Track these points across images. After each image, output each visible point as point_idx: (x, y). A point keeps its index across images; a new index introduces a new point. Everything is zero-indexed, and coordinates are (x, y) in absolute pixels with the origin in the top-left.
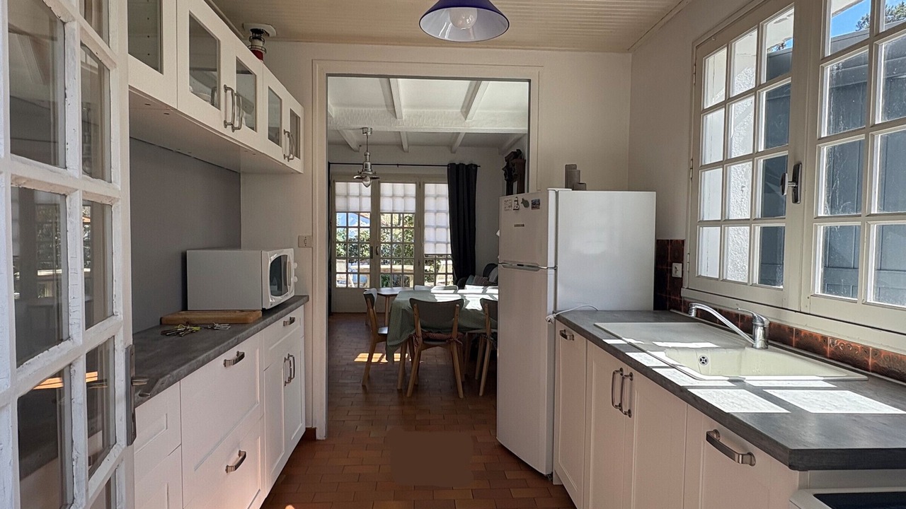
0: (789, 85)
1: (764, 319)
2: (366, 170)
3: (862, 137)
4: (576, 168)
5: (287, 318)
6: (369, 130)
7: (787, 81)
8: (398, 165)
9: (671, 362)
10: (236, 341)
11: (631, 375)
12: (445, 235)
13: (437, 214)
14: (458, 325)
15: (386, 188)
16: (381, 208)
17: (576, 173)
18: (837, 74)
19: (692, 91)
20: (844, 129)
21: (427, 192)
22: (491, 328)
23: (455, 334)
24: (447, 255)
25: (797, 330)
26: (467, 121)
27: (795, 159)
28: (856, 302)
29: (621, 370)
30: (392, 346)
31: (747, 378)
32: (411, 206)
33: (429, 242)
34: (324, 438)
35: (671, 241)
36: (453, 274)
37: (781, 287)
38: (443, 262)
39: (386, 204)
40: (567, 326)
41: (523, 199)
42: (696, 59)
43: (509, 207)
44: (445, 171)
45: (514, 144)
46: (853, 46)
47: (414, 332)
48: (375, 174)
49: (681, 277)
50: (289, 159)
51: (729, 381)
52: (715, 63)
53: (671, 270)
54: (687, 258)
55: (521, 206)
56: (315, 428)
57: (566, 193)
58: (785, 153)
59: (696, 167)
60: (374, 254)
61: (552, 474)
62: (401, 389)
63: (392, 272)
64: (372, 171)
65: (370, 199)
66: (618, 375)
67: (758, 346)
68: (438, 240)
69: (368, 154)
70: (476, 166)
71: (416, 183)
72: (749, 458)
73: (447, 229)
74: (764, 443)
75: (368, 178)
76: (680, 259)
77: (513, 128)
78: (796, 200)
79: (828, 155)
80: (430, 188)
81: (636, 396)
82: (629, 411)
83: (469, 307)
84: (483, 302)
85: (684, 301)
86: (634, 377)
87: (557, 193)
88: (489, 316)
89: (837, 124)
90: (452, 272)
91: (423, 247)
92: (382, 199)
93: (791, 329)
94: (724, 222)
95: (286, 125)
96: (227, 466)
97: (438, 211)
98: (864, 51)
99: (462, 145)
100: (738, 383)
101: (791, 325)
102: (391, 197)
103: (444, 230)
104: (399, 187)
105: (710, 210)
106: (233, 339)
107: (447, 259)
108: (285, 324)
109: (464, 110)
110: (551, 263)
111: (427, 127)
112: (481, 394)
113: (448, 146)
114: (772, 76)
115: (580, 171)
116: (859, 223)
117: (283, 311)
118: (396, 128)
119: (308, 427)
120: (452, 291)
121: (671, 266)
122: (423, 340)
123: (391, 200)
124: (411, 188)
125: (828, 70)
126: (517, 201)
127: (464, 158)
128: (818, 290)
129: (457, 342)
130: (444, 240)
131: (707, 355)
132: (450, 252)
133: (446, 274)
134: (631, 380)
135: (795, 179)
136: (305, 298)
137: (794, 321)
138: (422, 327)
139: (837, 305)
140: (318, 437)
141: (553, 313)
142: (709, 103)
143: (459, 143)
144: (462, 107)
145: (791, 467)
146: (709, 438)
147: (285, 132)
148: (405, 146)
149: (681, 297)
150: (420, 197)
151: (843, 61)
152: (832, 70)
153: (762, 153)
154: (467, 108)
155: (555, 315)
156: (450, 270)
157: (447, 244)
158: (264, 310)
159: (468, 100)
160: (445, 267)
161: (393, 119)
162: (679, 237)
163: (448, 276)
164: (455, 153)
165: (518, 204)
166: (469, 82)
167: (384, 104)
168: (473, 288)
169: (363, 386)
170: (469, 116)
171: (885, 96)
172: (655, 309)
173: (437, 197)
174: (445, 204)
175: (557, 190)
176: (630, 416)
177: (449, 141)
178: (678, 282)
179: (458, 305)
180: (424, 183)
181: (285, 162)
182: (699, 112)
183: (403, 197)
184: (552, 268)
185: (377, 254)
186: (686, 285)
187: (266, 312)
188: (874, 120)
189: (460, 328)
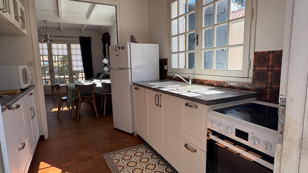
0: (194, 13)
1: (191, 77)
2: (47, 37)
3: (212, 27)
4: (134, 36)
5: (29, 93)
6: (47, 21)
7: (194, 12)
8: (58, 37)
9: (172, 89)
10: (16, 100)
11: (161, 95)
12: (81, 63)
13: (77, 56)
14: (94, 93)
15: (54, 46)
16: (53, 54)
17: (134, 38)
18: (206, 11)
19: (168, 13)
20: (208, 25)
21: (71, 47)
22: (106, 93)
23: (93, 96)
24: (82, 71)
25: (198, 79)
26: (88, 20)
27: (197, 33)
28: (212, 70)
29: (157, 94)
30: (69, 103)
31: (191, 90)
32: (66, 53)
33: (74, 66)
34: (48, 138)
35: (163, 59)
36: (85, 78)
37: (194, 69)
38: (80, 74)
39: (55, 52)
40: (137, 86)
41: (118, 46)
42: (169, 3)
43: (113, 49)
44: (78, 39)
45: (105, 30)
46: (208, 4)
47: (78, 96)
48: (51, 39)
49: (167, 69)
50: (22, 29)
51: (187, 91)
52: (174, 5)
53: (164, 68)
54: (168, 64)
55: (118, 49)
56: (44, 135)
57: (133, 44)
58: (194, 32)
59: (170, 37)
60: (52, 72)
61: (134, 133)
62: (74, 118)
63: (60, 79)
64: (50, 38)
65: (47, 50)
66: (156, 96)
67: (190, 84)
68: (78, 65)
69: (48, 31)
70: (90, 38)
71: (67, 44)
72: (196, 107)
73: (81, 61)
74: (201, 101)
75: (49, 41)
76: (166, 64)
77: (106, 24)
78: (197, 45)
79: (204, 33)
80: (73, 46)
81: (162, 101)
82: (161, 106)
83: (97, 86)
84: (102, 84)
85: (168, 76)
86: (162, 96)
87: (130, 44)
88: (105, 89)
89: (206, 24)
90: (84, 77)
91: (72, 68)
92: (52, 50)
93: (197, 79)
94: (178, 52)
95: (20, 14)
96: (19, 148)
97: (77, 55)
98: (212, 5)
99: (85, 30)
100: (190, 92)
101: (197, 78)
102: (57, 49)
103: (80, 62)
104: (60, 45)
105: (174, 49)
106: (15, 99)
107: (82, 72)
108: (29, 95)
109: (87, 16)
110: (129, 67)
111: (72, 21)
112: (104, 115)
113: (79, 30)
114: (190, 10)
115: (135, 37)
116: (212, 50)
117: (28, 90)
118: (59, 21)
119: (41, 135)
120: (89, 82)
121: (164, 66)
122: (81, 99)
123: (57, 50)
124: (65, 46)
125: (204, 9)
126: (116, 47)
127: (86, 35)
128: (203, 69)
129: (94, 99)
130: (80, 65)
131: (178, 88)
132: (83, 69)
133: (82, 78)
134: (161, 96)
135: (197, 39)
136: (34, 86)
137: (198, 77)
138: (80, 95)
139: (207, 72)
140: (45, 138)
141: (131, 83)
142: (173, 17)
143: (84, 28)
144: (86, 15)
145: (207, 105)
146: (186, 105)
147: (20, 17)
148: (61, 29)
149: (167, 75)
150: (69, 49)
151: (207, 7)
152: (205, 10)
153: (188, 32)
154: (88, 15)
155: (132, 83)
156: (84, 76)
157: (82, 67)
158: (21, 89)
159: (89, 12)
160: (81, 75)
161: (57, 17)
162: (166, 58)
163: (83, 78)
164: (82, 33)
165: (116, 48)
166: (90, 3)
167: (53, 11)
168: (96, 80)
169: (58, 119)
170: (89, 18)
171: (217, 17)
172: (160, 79)
173: (76, 49)
174: (79, 52)
175: (130, 43)
176: (161, 107)
177: (80, 28)
178: (166, 71)
179: (94, 86)
180: (70, 44)
181: (21, 29)
182: (170, 20)
183: (62, 49)
184: (130, 69)
185: (53, 72)
186: (168, 71)
187: (23, 90)
188: (215, 23)
189: (95, 94)
